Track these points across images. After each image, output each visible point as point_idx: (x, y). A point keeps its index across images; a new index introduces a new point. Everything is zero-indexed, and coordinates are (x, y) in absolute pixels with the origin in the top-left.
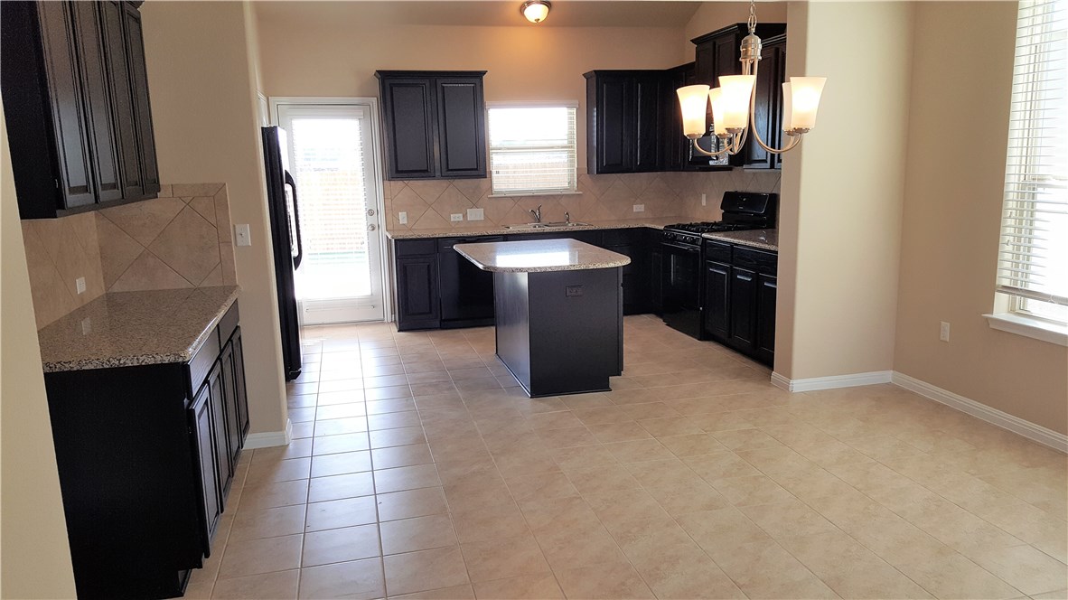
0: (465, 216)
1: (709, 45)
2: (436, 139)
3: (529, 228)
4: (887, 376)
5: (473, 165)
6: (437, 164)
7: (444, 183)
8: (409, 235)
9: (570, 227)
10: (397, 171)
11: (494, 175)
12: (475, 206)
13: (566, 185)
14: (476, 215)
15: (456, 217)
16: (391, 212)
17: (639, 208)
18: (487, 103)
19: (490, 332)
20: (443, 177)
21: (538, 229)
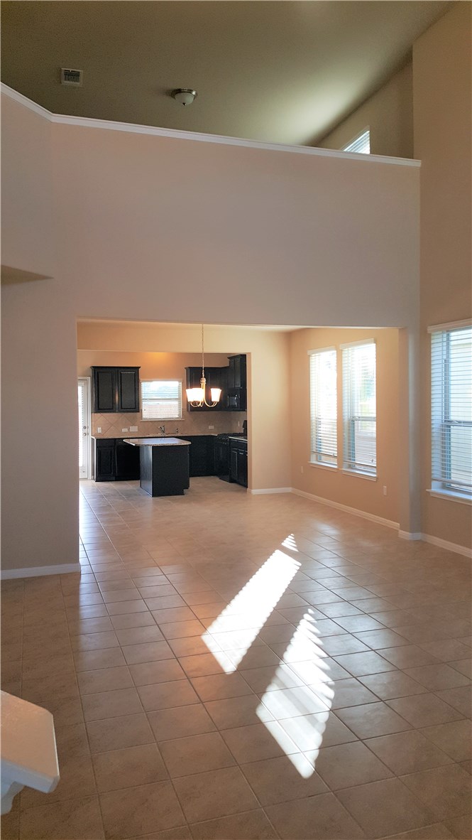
0: (129, 429)
1: (233, 360)
2: (117, 390)
3: (159, 435)
4: (289, 490)
5: (134, 407)
6: (117, 406)
7: (120, 414)
8: (102, 437)
9: (179, 435)
10: (99, 409)
11: (143, 411)
12: (134, 425)
13: (177, 416)
14: (134, 429)
15: (124, 430)
16: (94, 426)
17: (211, 427)
18: (141, 379)
19: (138, 482)
20: (119, 412)
21: (163, 435)
